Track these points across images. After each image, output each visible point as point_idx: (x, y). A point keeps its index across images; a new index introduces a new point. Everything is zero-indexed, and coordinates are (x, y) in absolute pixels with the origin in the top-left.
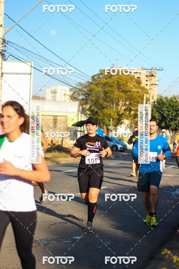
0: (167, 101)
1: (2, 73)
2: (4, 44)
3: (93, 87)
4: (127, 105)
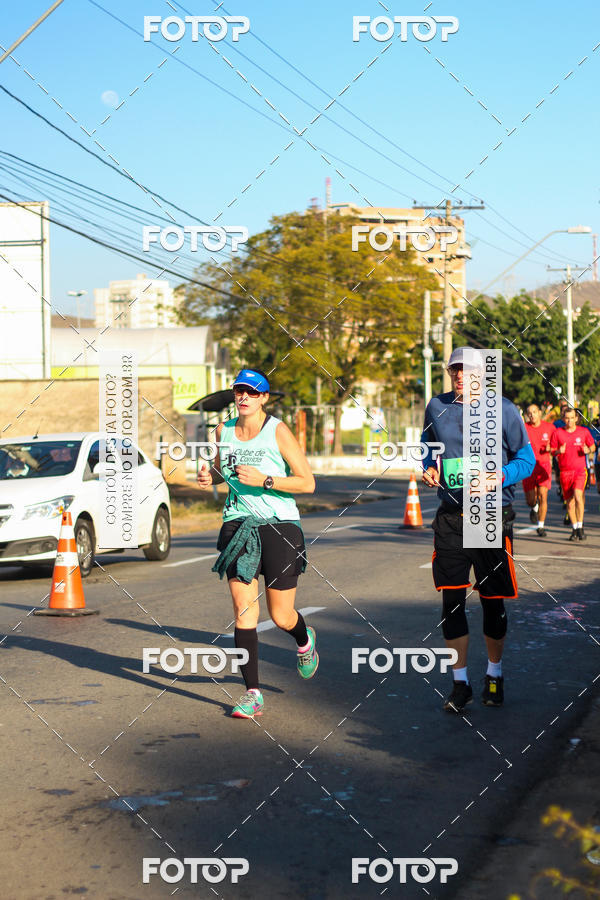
3: (254, 277)
4: (368, 331)
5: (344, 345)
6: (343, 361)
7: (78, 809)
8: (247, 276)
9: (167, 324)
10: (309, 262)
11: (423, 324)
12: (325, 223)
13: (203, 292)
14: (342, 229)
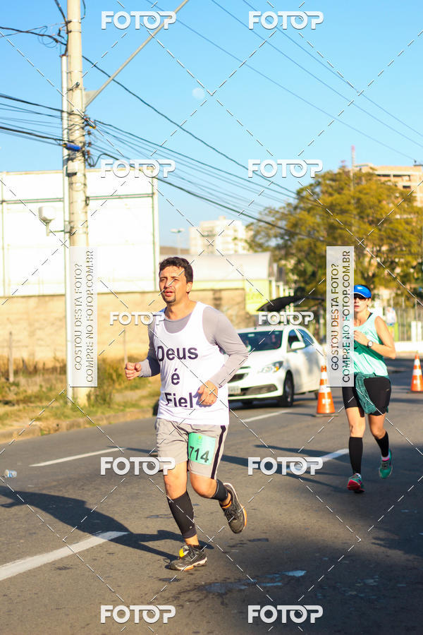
1: (87, 198)
2: (88, 128)
3: (301, 217)
4: (383, 253)
5: (366, 264)
6: (366, 275)
7: (184, 592)
8: (297, 216)
9: (241, 251)
10: (339, 205)
12: (352, 178)
13: (266, 228)
14: (364, 182)
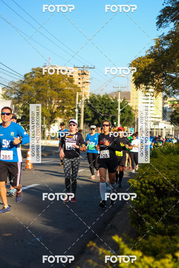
0: (99, 98)
3: (26, 86)
4: (60, 103)
5: (52, 107)
6: (52, 112)
10: (42, 82)
11: (76, 102)
13: (10, 90)
